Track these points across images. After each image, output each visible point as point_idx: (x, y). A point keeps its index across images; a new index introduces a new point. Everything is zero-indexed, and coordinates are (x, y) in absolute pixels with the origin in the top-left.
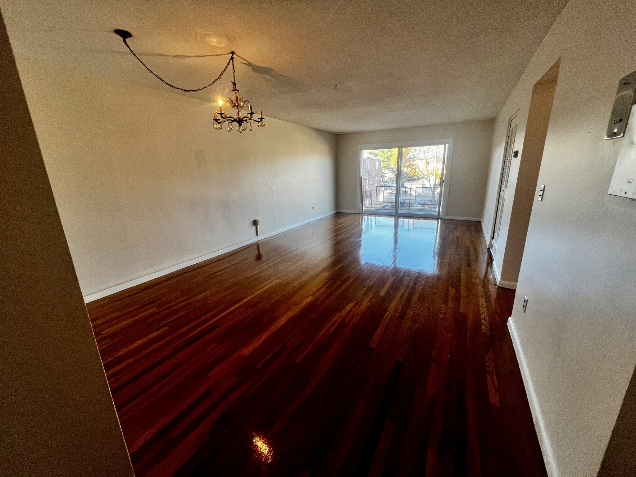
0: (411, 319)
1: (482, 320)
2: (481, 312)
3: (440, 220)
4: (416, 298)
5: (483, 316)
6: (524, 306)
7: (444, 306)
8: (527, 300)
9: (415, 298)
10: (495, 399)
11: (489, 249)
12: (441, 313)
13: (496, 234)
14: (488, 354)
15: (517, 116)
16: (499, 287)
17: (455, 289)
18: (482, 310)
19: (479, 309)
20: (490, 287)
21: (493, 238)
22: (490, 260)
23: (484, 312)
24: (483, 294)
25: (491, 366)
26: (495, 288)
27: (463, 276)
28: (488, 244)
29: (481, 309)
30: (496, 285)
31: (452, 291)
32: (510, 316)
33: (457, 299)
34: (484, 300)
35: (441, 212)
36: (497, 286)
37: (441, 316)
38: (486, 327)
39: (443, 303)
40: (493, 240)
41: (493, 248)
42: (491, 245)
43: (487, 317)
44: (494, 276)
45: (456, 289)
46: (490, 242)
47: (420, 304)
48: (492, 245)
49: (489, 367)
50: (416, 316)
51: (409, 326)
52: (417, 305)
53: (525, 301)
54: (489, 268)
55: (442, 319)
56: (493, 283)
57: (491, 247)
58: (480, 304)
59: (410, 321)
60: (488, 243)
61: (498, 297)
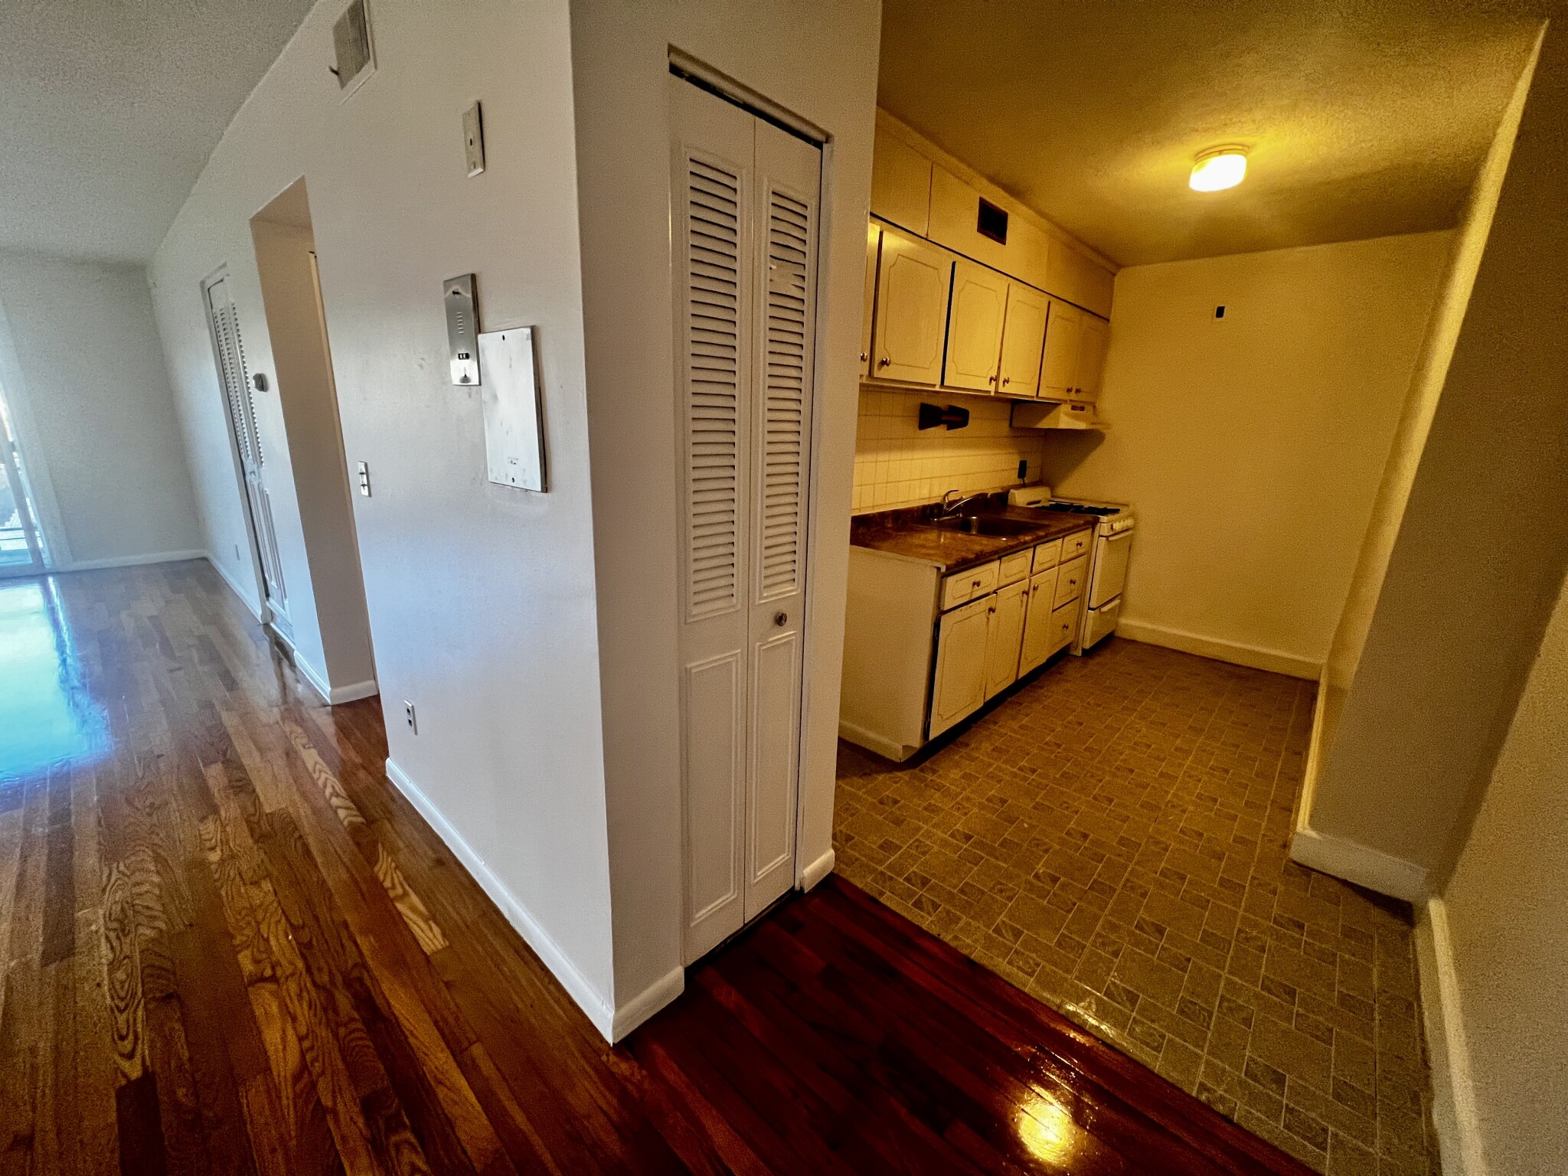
0: (107, 929)
1: (330, 799)
2: (320, 783)
3: (51, 580)
4: (92, 861)
5: (328, 791)
6: (410, 721)
7: (210, 828)
8: (413, 707)
9: (88, 861)
10: (430, 938)
11: (267, 625)
12: (213, 849)
13: (272, 584)
14: (380, 863)
15: (222, 281)
16: (333, 706)
17: (220, 765)
18: (318, 779)
19: (312, 778)
20: (314, 715)
21: (268, 595)
22: (282, 652)
23: (326, 779)
24: (305, 741)
25: (396, 881)
26: (328, 714)
27: (230, 720)
28: (260, 612)
29: (315, 776)
30: (325, 705)
31: (215, 776)
32: (387, 755)
33: (241, 786)
34: (314, 752)
35: (46, 550)
36: (328, 705)
37: (214, 857)
38: (347, 808)
39: (203, 819)
40: (268, 600)
41: (279, 620)
42: (268, 613)
43: (339, 788)
44: (309, 686)
45: (223, 763)
46: (264, 607)
47: (118, 867)
48: (272, 613)
49: (394, 887)
50: (123, 910)
51: (111, 956)
52: (110, 875)
53: (408, 711)
54: (287, 671)
55: (222, 861)
56: (317, 703)
57: (270, 619)
58: (310, 767)
59: (107, 938)
60: (258, 612)
61: (343, 731)
